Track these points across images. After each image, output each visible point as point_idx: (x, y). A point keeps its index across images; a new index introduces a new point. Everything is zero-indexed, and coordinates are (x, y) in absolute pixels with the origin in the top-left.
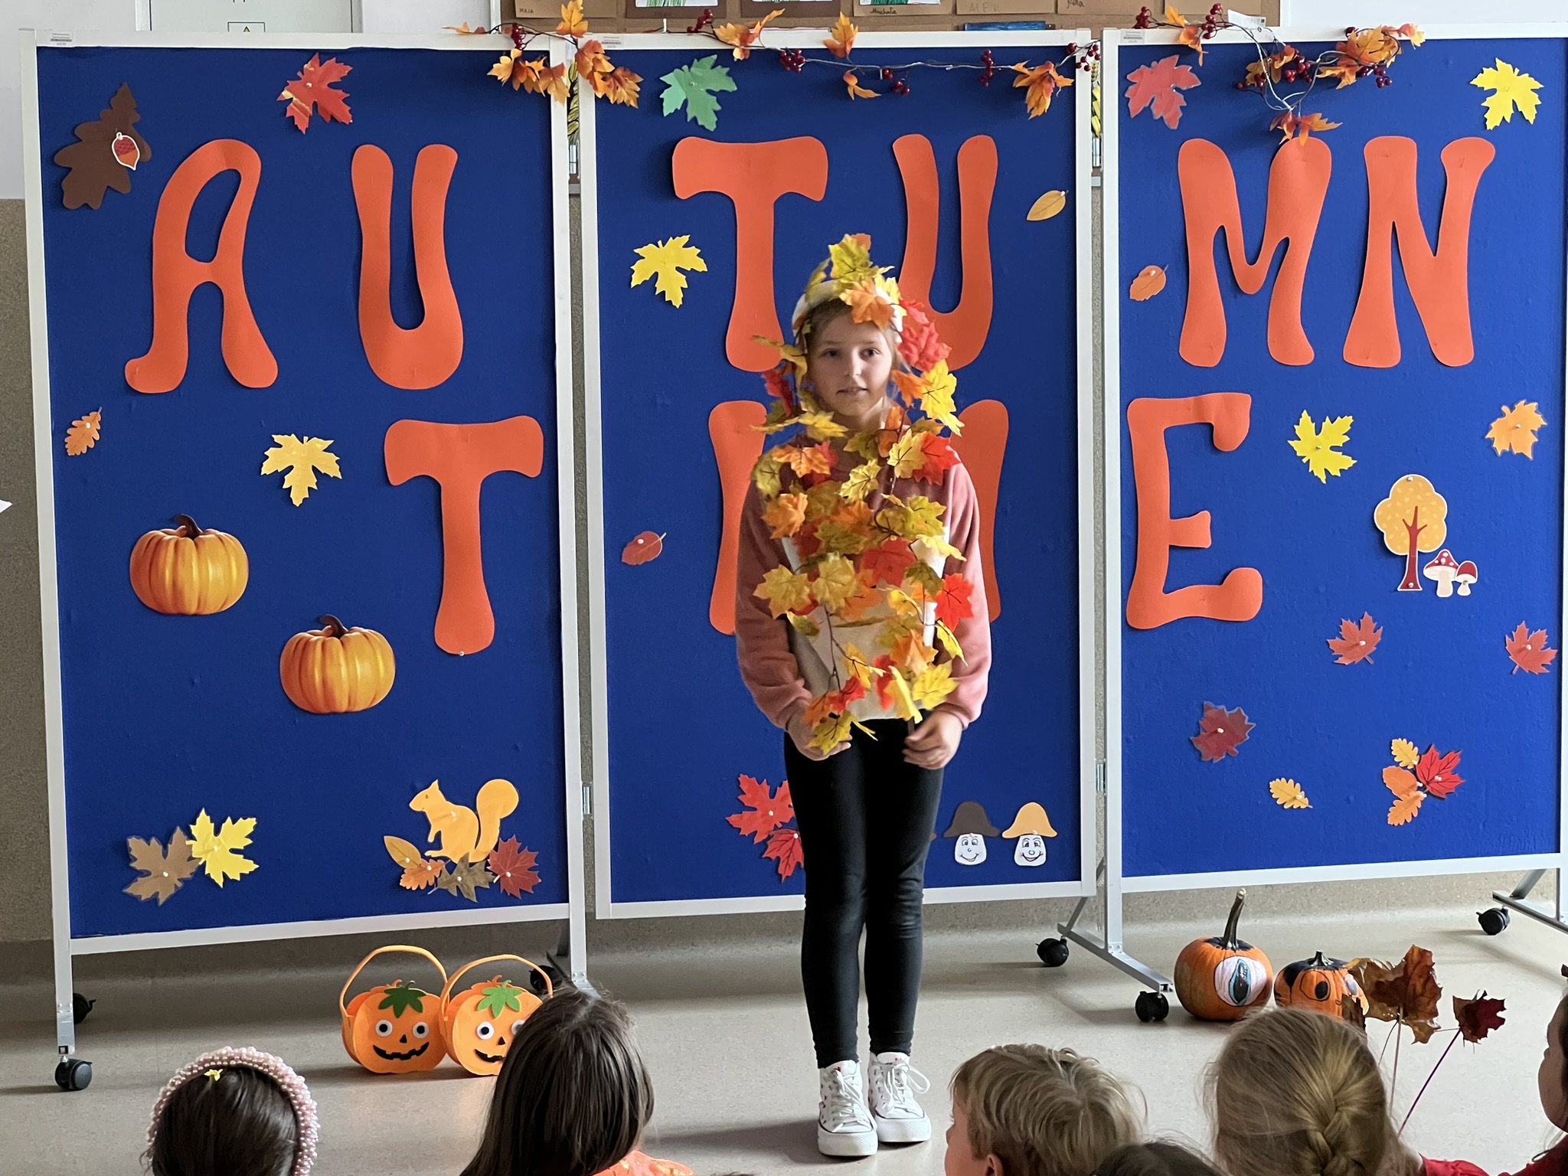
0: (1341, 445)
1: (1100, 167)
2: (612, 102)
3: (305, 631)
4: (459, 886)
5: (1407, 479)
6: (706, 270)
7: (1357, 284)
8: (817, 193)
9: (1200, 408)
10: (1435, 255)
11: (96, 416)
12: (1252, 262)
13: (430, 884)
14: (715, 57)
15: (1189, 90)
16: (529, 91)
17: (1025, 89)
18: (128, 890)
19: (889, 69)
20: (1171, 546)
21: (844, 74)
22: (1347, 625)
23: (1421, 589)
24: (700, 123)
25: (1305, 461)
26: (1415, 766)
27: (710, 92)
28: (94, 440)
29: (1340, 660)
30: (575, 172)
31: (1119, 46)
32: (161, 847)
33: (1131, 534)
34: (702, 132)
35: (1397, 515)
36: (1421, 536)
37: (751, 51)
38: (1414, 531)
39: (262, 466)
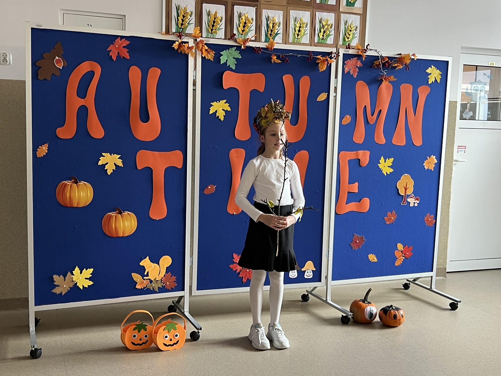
0: (390, 166)
1: (336, 87)
2: (206, 59)
3: (110, 212)
4: (153, 287)
5: (405, 175)
6: (230, 110)
7: (396, 123)
8: (261, 89)
9: (357, 155)
10: (415, 116)
11: (47, 145)
12: (372, 116)
13: (145, 287)
14: (236, 48)
15: (359, 67)
16: (183, 53)
17: (319, 63)
18: (53, 291)
19: (284, 55)
20: (348, 192)
21: (271, 55)
22: (389, 213)
23: (406, 204)
24: (230, 67)
25: (381, 169)
26: (402, 250)
27: (234, 58)
28: (46, 153)
29: (387, 223)
30: (195, 79)
31: (343, 54)
32: (63, 278)
33: (338, 188)
34: (231, 70)
35: (402, 185)
36: (407, 190)
37: (246, 46)
38: (406, 189)
39: (99, 162)
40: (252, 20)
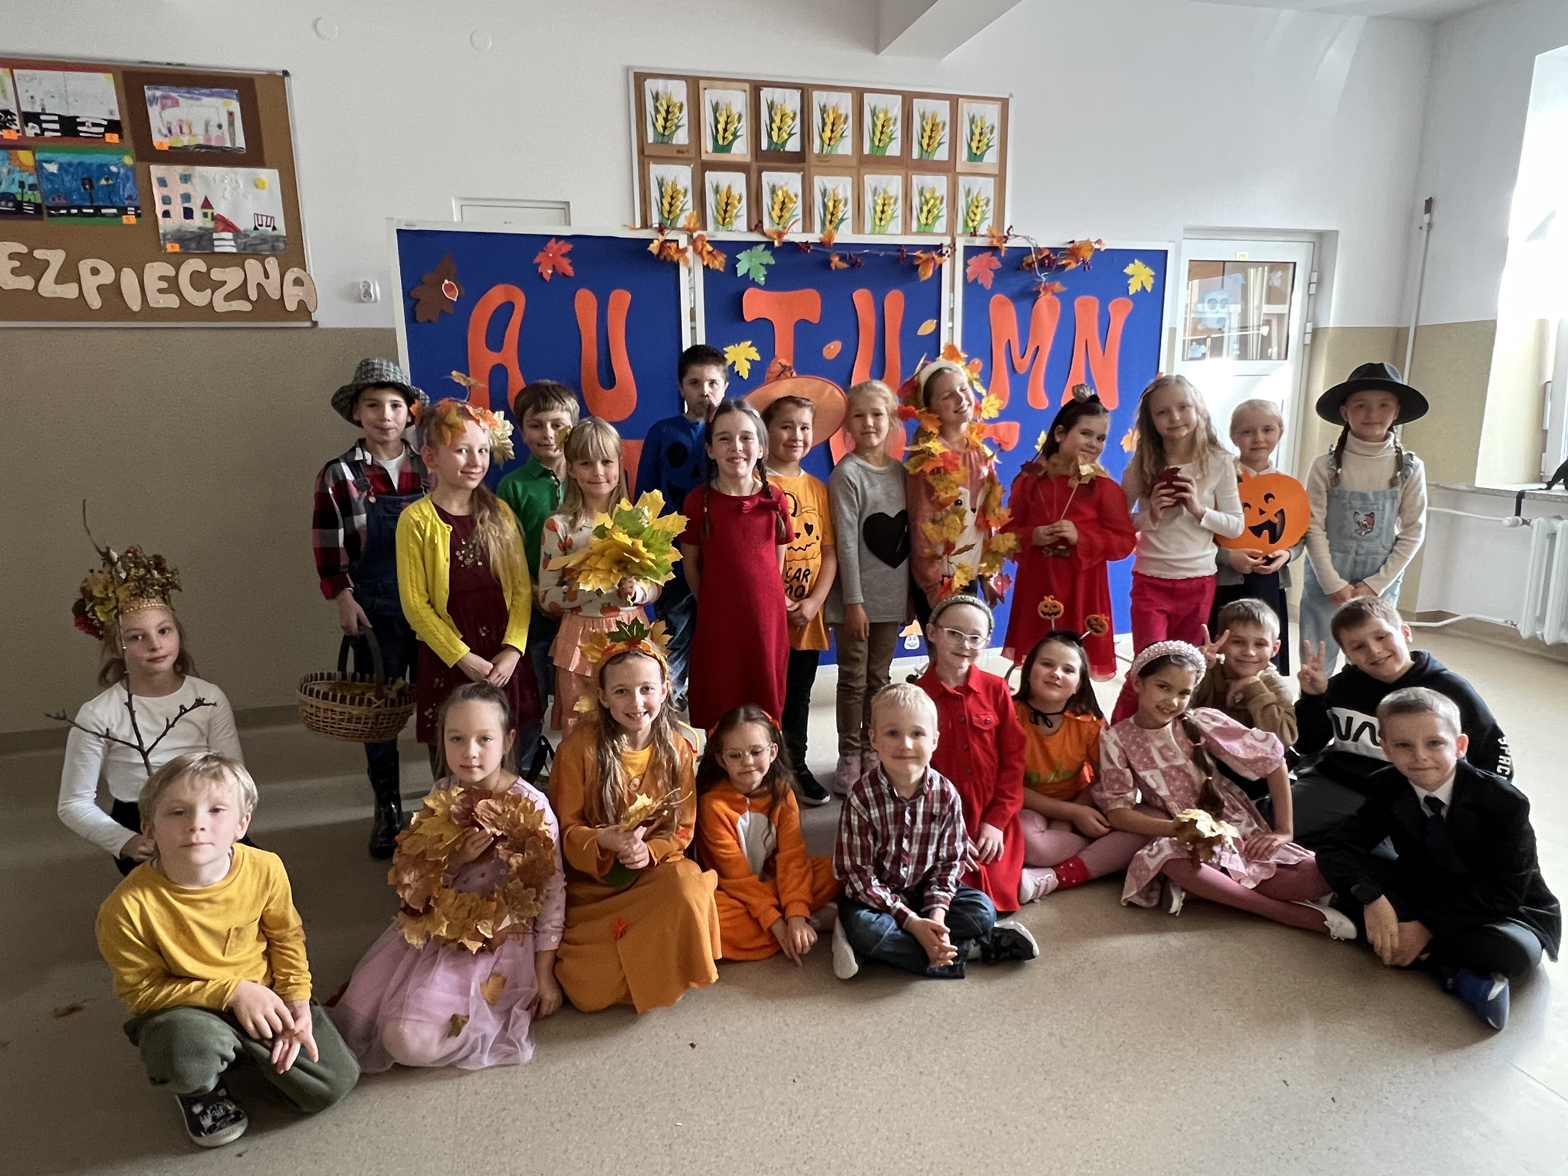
1: (953, 308)
2: (712, 269)
6: (760, 359)
8: (815, 318)
9: (997, 431)
10: (1104, 356)
12: (1022, 359)
14: (763, 246)
15: (995, 269)
16: (668, 259)
17: (918, 266)
19: (853, 254)
21: (830, 255)
24: (757, 280)
27: (762, 264)
30: (693, 307)
31: (964, 246)
34: (757, 285)
37: (783, 242)
40: (796, 196)
